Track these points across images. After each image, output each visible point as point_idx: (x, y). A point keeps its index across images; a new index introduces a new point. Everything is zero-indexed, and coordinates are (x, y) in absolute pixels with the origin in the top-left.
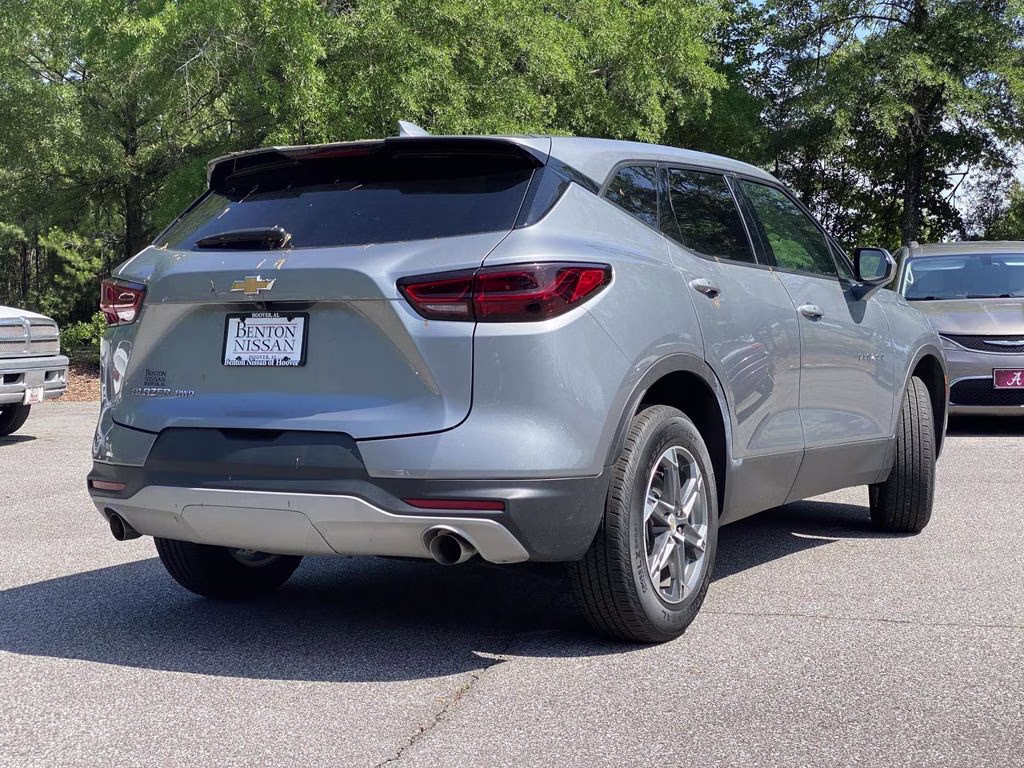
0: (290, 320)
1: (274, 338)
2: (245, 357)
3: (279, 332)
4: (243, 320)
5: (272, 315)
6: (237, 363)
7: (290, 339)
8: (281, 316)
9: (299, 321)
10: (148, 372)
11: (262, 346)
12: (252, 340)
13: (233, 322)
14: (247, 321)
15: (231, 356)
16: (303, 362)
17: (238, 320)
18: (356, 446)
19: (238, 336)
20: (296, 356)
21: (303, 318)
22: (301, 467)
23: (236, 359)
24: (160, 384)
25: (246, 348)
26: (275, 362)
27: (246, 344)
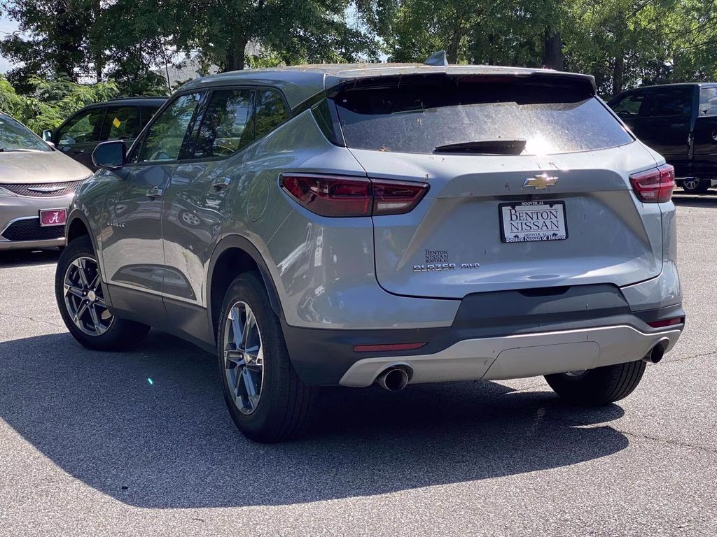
0: (551, 206)
1: (541, 221)
2: (521, 235)
3: (545, 216)
4: (514, 208)
5: (538, 203)
6: (516, 240)
7: (554, 220)
8: (545, 203)
9: (560, 207)
10: (428, 252)
11: (533, 226)
12: (524, 222)
13: (506, 210)
14: (517, 208)
15: (509, 235)
16: (567, 237)
17: (510, 208)
18: (620, 292)
19: (512, 220)
20: (561, 233)
21: (562, 205)
22: (590, 311)
23: (515, 237)
24: (443, 260)
25: (520, 229)
26: (548, 237)
27: (520, 225)
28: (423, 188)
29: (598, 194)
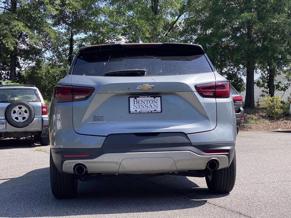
0: (154, 98)
1: (149, 104)
2: (138, 110)
3: (151, 102)
4: (136, 99)
5: (148, 96)
6: (136, 112)
7: (155, 104)
8: (151, 97)
10: (94, 116)
11: (144, 106)
12: (141, 105)
13: (132, 100)
14: (138, 99)
15: (132, 110)
16: (161, 111)
17: (134, 98)
18: (187, 136)
19: (134, 103)
20: (159, 109)
21: (160, 98)
22: (169, 144)
23: (135, 111)
24: (101, 120)
25: (138, 107)
26: (151, 111)
27: (138, 106)
28: (91, 90)
29: (178, 93)
